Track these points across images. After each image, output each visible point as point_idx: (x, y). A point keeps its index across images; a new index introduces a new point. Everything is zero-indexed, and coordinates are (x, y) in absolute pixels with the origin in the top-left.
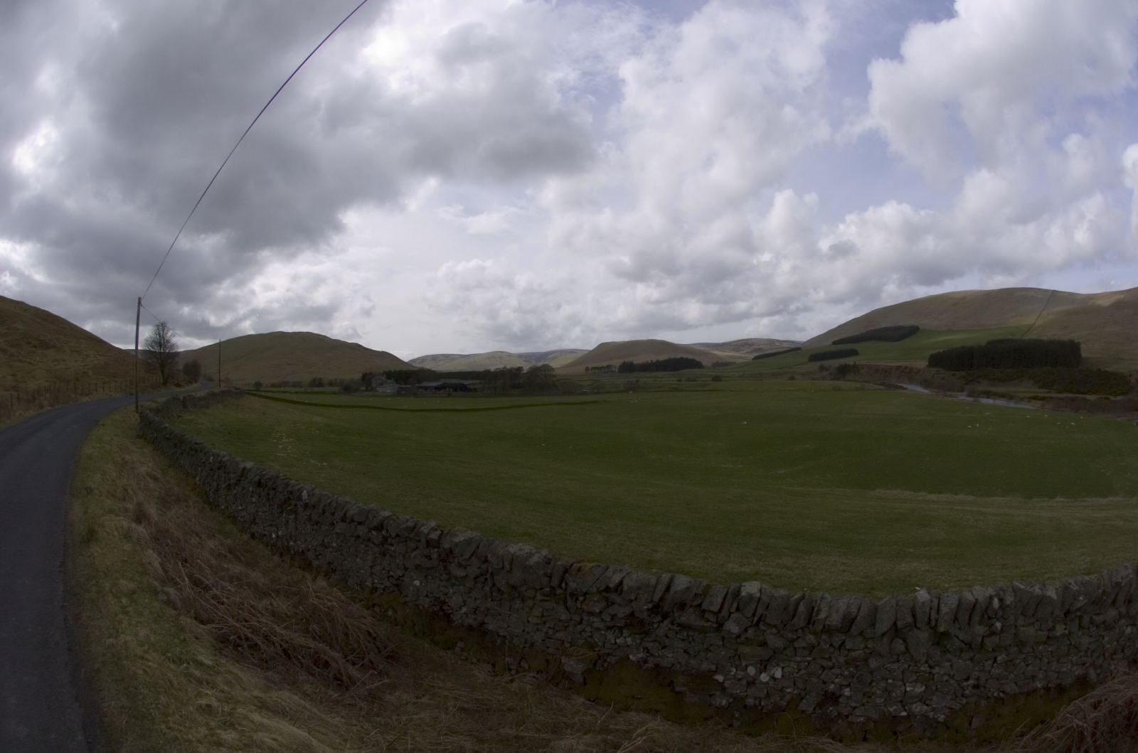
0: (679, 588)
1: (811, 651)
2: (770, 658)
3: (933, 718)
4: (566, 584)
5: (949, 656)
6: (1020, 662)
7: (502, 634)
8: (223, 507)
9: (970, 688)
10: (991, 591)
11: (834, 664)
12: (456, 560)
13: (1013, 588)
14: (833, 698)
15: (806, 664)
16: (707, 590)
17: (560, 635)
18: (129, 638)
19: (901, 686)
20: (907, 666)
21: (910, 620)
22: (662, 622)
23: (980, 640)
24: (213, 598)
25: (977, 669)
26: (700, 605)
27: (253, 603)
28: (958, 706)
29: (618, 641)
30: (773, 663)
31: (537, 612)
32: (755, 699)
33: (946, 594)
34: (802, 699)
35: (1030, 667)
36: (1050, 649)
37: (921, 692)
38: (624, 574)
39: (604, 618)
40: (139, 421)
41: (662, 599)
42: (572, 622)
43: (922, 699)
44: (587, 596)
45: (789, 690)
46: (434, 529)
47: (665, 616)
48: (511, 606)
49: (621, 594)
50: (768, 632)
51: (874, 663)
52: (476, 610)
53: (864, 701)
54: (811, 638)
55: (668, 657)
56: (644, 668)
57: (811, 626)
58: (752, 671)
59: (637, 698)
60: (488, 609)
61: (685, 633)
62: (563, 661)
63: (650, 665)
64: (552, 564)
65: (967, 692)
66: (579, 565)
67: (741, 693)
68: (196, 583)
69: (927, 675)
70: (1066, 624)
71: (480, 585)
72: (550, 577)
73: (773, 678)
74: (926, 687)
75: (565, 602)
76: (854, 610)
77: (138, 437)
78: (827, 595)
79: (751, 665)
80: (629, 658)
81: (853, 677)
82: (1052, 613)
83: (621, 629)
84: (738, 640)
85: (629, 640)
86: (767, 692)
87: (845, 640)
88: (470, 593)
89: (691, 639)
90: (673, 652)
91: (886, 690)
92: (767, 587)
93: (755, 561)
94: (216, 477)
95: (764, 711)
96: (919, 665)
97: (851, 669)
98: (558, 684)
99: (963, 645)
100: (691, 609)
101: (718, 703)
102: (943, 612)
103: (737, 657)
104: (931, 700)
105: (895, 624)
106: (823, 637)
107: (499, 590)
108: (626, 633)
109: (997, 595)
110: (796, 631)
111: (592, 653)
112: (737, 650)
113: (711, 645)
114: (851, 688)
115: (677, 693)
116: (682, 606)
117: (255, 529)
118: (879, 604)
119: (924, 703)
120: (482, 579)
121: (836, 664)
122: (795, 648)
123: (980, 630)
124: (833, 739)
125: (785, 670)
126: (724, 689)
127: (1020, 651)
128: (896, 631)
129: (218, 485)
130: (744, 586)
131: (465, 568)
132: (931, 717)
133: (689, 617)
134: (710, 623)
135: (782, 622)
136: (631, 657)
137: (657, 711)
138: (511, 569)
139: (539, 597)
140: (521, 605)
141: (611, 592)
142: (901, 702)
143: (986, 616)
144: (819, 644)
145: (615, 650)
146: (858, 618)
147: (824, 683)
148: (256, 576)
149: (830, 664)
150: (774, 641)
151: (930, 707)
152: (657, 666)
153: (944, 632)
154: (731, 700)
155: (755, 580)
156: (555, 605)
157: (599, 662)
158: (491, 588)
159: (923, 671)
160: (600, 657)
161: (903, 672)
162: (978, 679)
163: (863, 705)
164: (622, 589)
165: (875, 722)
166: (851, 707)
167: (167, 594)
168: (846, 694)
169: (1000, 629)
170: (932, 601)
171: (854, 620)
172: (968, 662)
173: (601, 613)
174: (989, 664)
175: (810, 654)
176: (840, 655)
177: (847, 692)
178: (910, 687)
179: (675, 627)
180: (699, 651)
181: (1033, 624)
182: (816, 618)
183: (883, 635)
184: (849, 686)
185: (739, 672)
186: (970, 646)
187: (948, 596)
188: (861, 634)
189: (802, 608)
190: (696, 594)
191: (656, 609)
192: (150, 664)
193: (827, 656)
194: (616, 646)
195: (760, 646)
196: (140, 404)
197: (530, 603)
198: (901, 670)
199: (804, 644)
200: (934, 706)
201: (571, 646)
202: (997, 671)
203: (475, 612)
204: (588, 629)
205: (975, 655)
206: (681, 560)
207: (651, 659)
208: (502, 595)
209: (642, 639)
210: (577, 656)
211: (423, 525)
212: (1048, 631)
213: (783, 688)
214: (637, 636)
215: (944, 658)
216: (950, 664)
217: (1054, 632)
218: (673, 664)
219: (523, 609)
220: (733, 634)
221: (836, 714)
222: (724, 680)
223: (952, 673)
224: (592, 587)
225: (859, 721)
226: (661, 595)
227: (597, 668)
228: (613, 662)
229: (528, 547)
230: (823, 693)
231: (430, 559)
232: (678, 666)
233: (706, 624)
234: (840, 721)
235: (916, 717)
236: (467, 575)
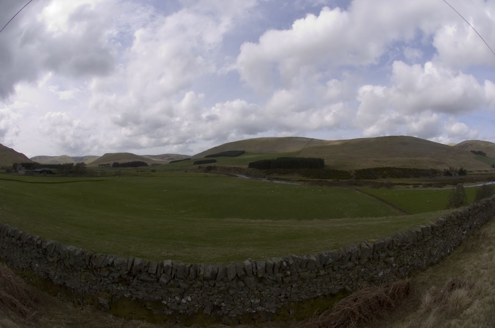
0: (137, 264)
1: (201, 289)
2: (184, 292)
3: (269, 312)
4: (92, 264)
5: (267, 286)
6: (305, 286)
9: (283, 298)
10: (281, 259)
12: (49, 254)
13: (292, 257)
14: (218, 307)
15: (201, 294)
16: (149, 265)
17: (95, 287)
19: (248, 301)
20: (248, 292)
21: (243, 273)
22: (134, 279)
23: (281, 279)
25: (283, 291)
26: (147, 271)
28: (280, 307)
29: (118, 288)
30: (186, 295)
31: (83, 277)
32: (183, 310)
33: (259, 261)
34: (204, 309)
35: (311, 288)
36: (320, 280)
37: (259, 302)
38: (114, 258)
39: (110, 278)
41: (131, 269)
42: (98, 281)
43: (260, 304)
44: (101, 269)
45: (197, 306)
46: (38, 239)
47: (134, 277)
48: (73, 275)
49: (114, 267)
50: (180, 281)
51: (232, 292)
53: (233, 308)
54: (199, 283)
55: (140, 295)
56: (132, 300)
57: (198, 278)
58: (177, 298)
59: (133, 314)
60: (65, 277)
61: (144, 284)
62: (99, 299)
63: (134, 299)
64: (84, 255)
65: (282, 300)
66: (95, 255)
67: (176, 308)
69: (259, 295)
70: (325, 270)
71: (59, 265)
72: (85, 261)
73: (187, 301)
74: (261, 300)
75: (93, 272)
76: (216, 270)
78: (202, 264)
79: (176, 296)
80: (124, 296)
81: (224, 298)
82: (316, 266)
84: (168, 286)
85: (122, 288)
86: (187, 307)
87: (215, 283)
88: (56, 269)
89: (147, 286)
90: (142, 292)
91: (242, 302)
92: (175, 262)
95: (189, 315)
96: (254, 291)
97: (222, 295)
99: (273, 282)
100: (144, 273)
101: (168, 313)
102: (259, 269)
103: (169, 293)
104: (265, 304)
105: (237, 275)
106: (205, 282)
107: (67, 267)
108: (120, 285)
109: (285, 261)
110: (192, 280)
111: (109, 294)
112: (168, 290)
113: (157, 288)
114: (225, 303)
115: (149, 310)
116: (140, 272)
118: (227, 267)
119: (262, 306)
120: (59, 262)
121: (214, 293)
122: (194, 288)
123: (280, 275)
124: (225, 324)
125: (192, 297)
126: (168, 307)
127: (304, 282)
128: (238, 278)
130: (165, 262)
131: (52, 257)
132: (268, 311)
133: (143, 276)
135: (185, 277)
136: (125, 295)
137: (144, 319)
138: (69, 258)
139: (83, 270)
140: (77, 274)
141: (110, 266)
142: (251, 307)
143: (281, 269)
144: (204, 285)
145: (118, 292)
146: (219, 273)
147: (211, 301)
149: (211, 293)
150: (183, 285)
151: (266, 308)
152: (137, 299)
153: (261, 277)
154: (173, 312)
155: (169, 259)
156: (89, 273)
157: (113, 298)
158: (64, 267)
159: (256, 294)
160: (113, 296)
161: (247, 295)
162: (286, 294)
163: (233, 309)
164: (114, 265)
165: (241, 316)
166: (228, 311)
168: (223, 305)
169: (290, 274)
170: (252, 265)
171: (217, 274)
172: (278, 288)
173: (108, 276)
174: (289, 289)
176: (215, 289)
177: (223, 304)
178: (252, 300)
179: (139, 281)
180: (152, 291)
181: (307, 271)
182: (199, 274)
183: (233, 280)
184: (223, 302)
185: (172, 299)
186: (277, 282)
187: (260, 262)
188: (222, 280)
189: (192, 270)
190: (145, 266)
191: (130, 273)
193: (209, 290)
194: (118, 291)
195: (178, 287)
197: (79, 273)
198: (246, 294)
199: (197, 286)
200: (268, 307)
201: (100, 292)
202: (294, 291)
203: (60, 278)
204: (105, 284)
205: (280, 285)
207: (133, 296)
208: (69, 269)
209: (127, 287)
210: (104, 296)
211: (34, 237)
212: (316, 273)
213: (194, 305)
214: (125, 286)
215: (265, 288)
216: (269, 289)
217: (319, 274)
218: (143, 298)
219: (78, 276)
220: (165, 283)
221: (222, 314)
222: (167, 303)
223: (271, 293)
224: (102, 265)
225: (234, 316)
226: (130, 267)
227: (113, 301)
228: (119, 298)
229: (74, 247)
230: (213, 306)
231: (40, 254)
232: (146, 298)
233: (153, 279)
234: (225, 317)
235: (260, 312)
236: (54, 261)
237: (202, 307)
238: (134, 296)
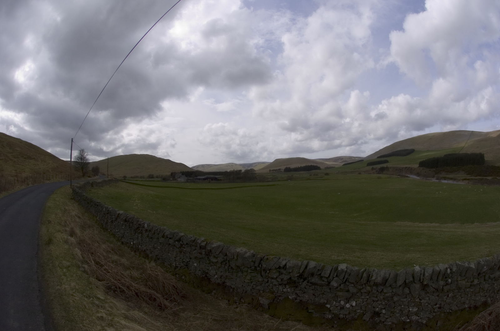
0: (311, 267)
1: (368, 294)
2: (351, 297)
4: (262, 265)
5: (428, 295)
6: (459, 296)
7: (233, 287)
8: (109, 230)
9: (437, 308)
10: (446, 266)
11: (378, 299)
12: (213, 254)
13: (456, 264)
14: (378, 314)
15: (366, 299)
16: (323, 268)
17: (259, 288)
18: (66, 286)
19: (407, 309)
20: (410, 299)
21: (411, 279)
22: (304, 282)
23: (442, 287)
24: (104, 270)
25: (440, 300)
26: (320, 274)
27: (122, 272)
28: (432, 317)
29: (284, 290)
30: (352, 299)
31: (248, 277)
32: (344, 315)
33: (427, 268)
34: (364, 315)
35: (463, 299)
36: (471, 290)
37: (416, 311)
38: (287, 261)
39: (278, 280)
40: (72, 192)
41: (303, 272)
42: (264, 282)
43: (416, 314)
44: (271, 270)
45: (358, 311)
46: (203, 241)
47: (305, 279)
48: (237, 275)
49: (285, 270)
50: (350, 285)
51: (396, 299)
52: (221, 276)
53: (391, 315)
54: (369, 288)
55: (306, 297)
56: (295, 302)
57: (368, 283)
58: (342, 303)
59: (292, 315)
60: (227, 276)
61: (313, 287)
62: (260, 299)
63: (298, 301)
64: (255, 256)
65: (436, 310)
66: (267, 257)
67: (338, 312)
68: (97, 263)
69: (419, 303)
70: (478, 279)
71: (223, 266)
72: (255, 262)
73: (352, 306)
74: (418, 308)
75: (261, 273)
76: (387, 276)
77: (72, 199)
78: (376, 269)
79: (341, 300)
80: (288, 298)
81: (387, 305)
82: (473, 274)
83: (285, 285)
84: (337, 290)
85: (289, 290)
86: (349, 312)
87: (383, 289)
88: (219, 269)
89: (316, 289)
90: (308, 295)
91: (401, 310)
92: (349, 266)
93: (344, 254)
94: (106, 217)
95: (347, 320)
96: (415, 299)
97: (386, 301)
98: (257, 309)
99: (434, 290)
100: (316, 276)
101: (327, 317)
102: (426, 276)
103: (336, 297)
104: (420, 314)
105: (405, 281)
106: (374, 287)
107: (232, 268)
108: (287, 286)
109: (449, 267)
110: (363, 285)
111: (272, 295)
112: (336, 294)
113: (325, 292)
115: (310, 312)
116: (312, 275)
117: (123, 240)
118: (399, 272)
119: (417, 316)
120: (224, 263)
121: (379, 299)
122: (362, 293)
123: (442, 283)
125: (357, 302)
126: (330, 311)
127: (459, 292)
128: (405, 284)
129: (107, 221)
130: (340, 266)
131: (217, 258)
132: (420, 321)
133: (315, 280)
134: (324, 282)
135: (356, 281)
136: (290, 297)
137: (301, 321)
138: (237, 259)
139: (249, 271)
141: (281, 269)
142: (407, 315)
143: (444, 277)
144: (372, 291)
145: (283, 294)
146: (389, 279)
147: (374, 307)
148: (124, 260)
149: (377, 299)
150: (352, 290)
151: (419, 317)
152: (301, 301)
153: (426, 285)
154: (333, 316)
155: (344, 263)
156: (256, 274)
157: (276, 299)
158: (228, 267)
159: (417, 302)
160: (276, 297)
162: (441, 304)
163: (391, 317)
164: (286, 267)
165: (396, 324)
166: (386, 318)
167: (84, 268)
168: (383, 312)
169: (450, 282)
170: (421, 271)
171: (387, 280)
172: (436, 297)
173: (277, 278)
174: (446, 298)
175: (368, 295)
176: (381, 295)
177: (384, 311)
178: (411, 308)
179: (309, 284)
180: (320, 294)
181: (464, 280)
182: (371, 279)
183: (400, 286)
184: (384, 309)
185: (336, 303)
186: (438, 291)
187: (428, 269)
188: (390, 286)
189: (365, 275)
190: (318, 270)
191: (301, 276)
192: (76, 298)
193: (375, 296)
194: (283, 292)
195: (346, 292)
196: (73, 184)
197: (245, 274)
198: (408, 301)
199: (366, 291)
200: (422, 317)
201: (263, 293)
202: (449, 301)
203: (221, 278)
204: (271, 285)
205: (439, 294)
206: (311, 254)
208: (233, 270)
209: (294, 290)
210: (266, 297)
211: (198, 239)
212: (471, 282)
213: (356, 310)
214: (293, 288)
215: (426, 296)
216: (429, 298)
217: (473, 283)
218: (308, 300)
219: (242, 276)
220: (334, 287)
221: (379, 321)
222: (330, 307)
223: (429, 302)
224: (273, 266)
225: (389, 324)
226: (303, 270)
227: (274, 302)
228: (282, 299)
229: (244, 249)
230: (373, 312)
231: (202, 254)
232: (310, 301)
233: (323, 283)
234: (380, 324)
235: (413, 321)
236: (218, 261)
237: (363, 313)
238: (298, 298)
